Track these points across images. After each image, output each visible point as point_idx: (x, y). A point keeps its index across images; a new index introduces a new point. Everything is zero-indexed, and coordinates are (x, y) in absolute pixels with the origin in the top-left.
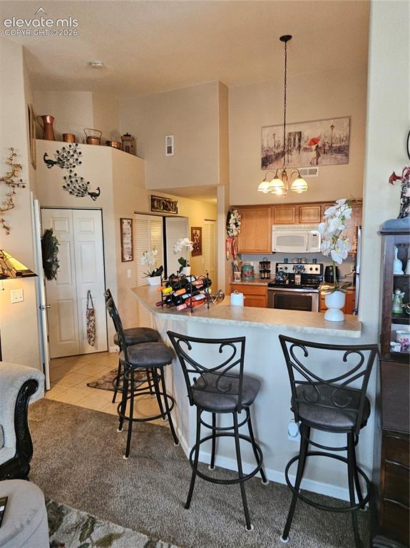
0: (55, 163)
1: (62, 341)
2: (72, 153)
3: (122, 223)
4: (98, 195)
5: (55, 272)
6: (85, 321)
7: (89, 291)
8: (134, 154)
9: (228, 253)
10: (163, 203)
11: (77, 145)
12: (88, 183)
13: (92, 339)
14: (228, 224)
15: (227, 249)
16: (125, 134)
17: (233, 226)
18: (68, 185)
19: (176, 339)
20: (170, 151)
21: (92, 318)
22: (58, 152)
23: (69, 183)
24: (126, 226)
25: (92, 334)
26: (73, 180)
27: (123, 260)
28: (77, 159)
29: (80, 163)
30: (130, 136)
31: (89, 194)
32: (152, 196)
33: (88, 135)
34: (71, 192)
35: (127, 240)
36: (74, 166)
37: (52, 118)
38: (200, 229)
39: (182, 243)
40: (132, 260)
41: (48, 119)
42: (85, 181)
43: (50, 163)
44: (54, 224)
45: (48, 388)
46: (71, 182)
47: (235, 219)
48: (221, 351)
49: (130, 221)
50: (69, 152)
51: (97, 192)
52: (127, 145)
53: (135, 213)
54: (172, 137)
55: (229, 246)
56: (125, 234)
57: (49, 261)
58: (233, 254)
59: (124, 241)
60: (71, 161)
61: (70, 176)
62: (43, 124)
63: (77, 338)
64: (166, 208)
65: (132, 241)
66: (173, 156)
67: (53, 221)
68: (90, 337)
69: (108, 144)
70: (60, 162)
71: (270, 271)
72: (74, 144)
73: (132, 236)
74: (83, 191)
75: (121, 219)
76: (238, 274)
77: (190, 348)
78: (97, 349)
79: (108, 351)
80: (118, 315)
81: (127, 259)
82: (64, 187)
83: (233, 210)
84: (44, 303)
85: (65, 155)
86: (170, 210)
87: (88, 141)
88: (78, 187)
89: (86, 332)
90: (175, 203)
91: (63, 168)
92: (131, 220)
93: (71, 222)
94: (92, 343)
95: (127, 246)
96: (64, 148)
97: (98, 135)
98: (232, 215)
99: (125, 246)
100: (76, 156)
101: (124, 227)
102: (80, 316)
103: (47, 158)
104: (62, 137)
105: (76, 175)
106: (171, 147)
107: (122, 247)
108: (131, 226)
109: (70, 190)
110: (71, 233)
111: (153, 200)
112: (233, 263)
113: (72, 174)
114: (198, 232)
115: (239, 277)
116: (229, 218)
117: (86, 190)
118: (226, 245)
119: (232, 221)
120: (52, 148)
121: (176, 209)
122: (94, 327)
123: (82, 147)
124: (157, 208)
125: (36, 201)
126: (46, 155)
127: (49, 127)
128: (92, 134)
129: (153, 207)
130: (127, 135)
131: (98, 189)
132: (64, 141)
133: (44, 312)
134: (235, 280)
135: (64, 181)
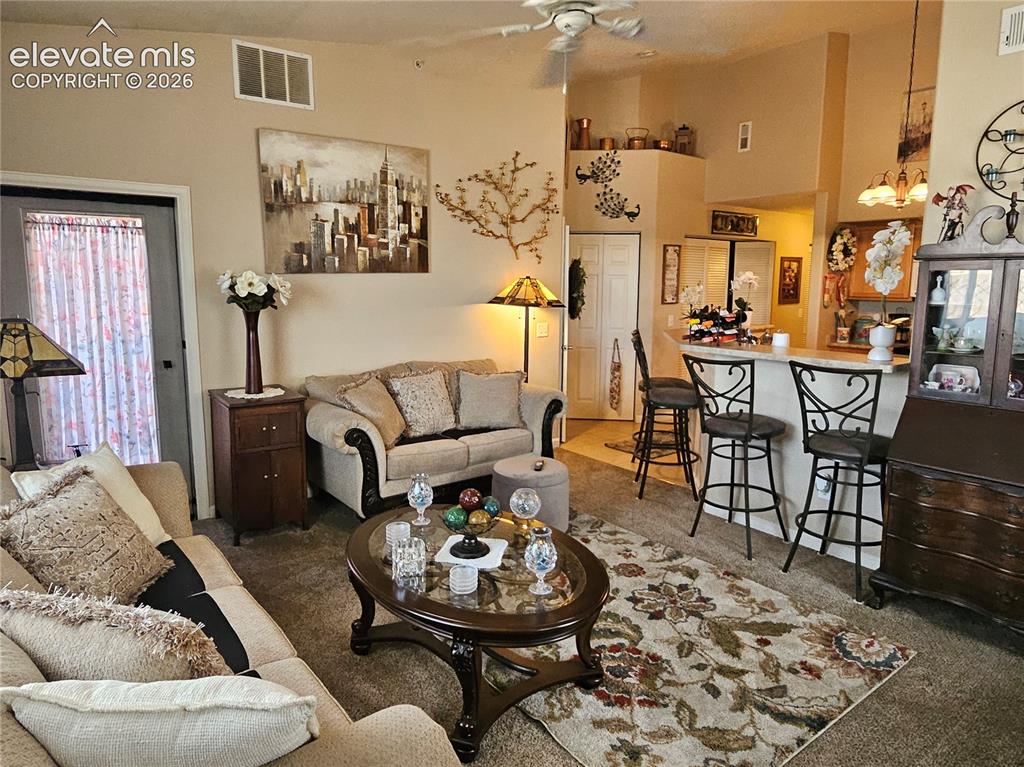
0: (589, 177)
1: (579, 399)
2: (609, 163)
3: (665, 251)
4: (637, 215)
5: (580, 310)
6: (609, 376)
7: (616, 340)
8: (692, 154)
9: (826, 296)
10: (732, 221)
11: (615, 152)
12: (626, 200)
13: (615, 401)
14: (830, 252)
15: (825, 291)
16: (681, 126)
17: (838, 256)
18: (602, 204)
19: (691, 362)
20: (744, 145)
21: (617, 374)
22: (593, 163)
23: (603, 201)
24: (671, 254)
25: (615, 393)
26: (608, 197)
27: (663, 301)
28: (614, 171)
29: (618, 174)
30: (687, 128)
31: (626, 214)
32: (714, 211)
33: (631, 136)
34: (604, 213)
35: (671, 274)
36: (611, 180)
37: (589, 121)
38: (799, 260)
39: (743, 277)
40: (677, 303)
41: (585, 121)
42: (622, 198)
43: (583, 178)
44: (581, 252)
45: (563, 440)
46: (605, 199)
47: (845, 244)
48: (730, 373)
49: (677, 248)
50: (605, 162)
51: (636, 211)
52: (683, 142)
53: (686, 237)
54: (750, 124)
55: (830, 285)
56: (669, 266)
57: (575, 295)
58: (839, 300)
59: (667, 276)
60: (607, 173)
61: (605, 193)
62: (577, 130)
63: (597, 399)
64: (736, 227)
65: (678, 276)
66: (748, 152)
67: (582, 248)
68: (613, 397)
69: (656, 145)
70: (595, 176)
71: (908, 330)
72: (613, 151)
73: (678, 270)
74: (619, 211)
75: (665, 246)
76: (845, 331)
77: (702, 370)
78: (620, 415)
79: (633, 421)
80: (644, 353)
81: (669, 300)
82: (597, 207)
83: (841, 229)
84: (566, 343)
85: (601, 166)
86: (742, 231)
87: (630, 146)
88: (613, 206)
89: (608, 392)
90: (753, 220)
91: (596, 182)
92: (680, 246)
93: (601, 249)
94: (614, 405)
95: (671, 282)
96: (600, 158)
97: (644, 134)
98: (838, 238)
99: (667, 283)
100: (613, 166)
101: (668, 256)
102: (603, 372)
103: (580, 172)
104: (598, 143)
105: (611, 190)
106: (746, 139)
107: (664, 283)
108: (679, 255)
109: (604, 210)
110: (601, 263)
111: (715, 218)
112: (836, 314)
113: (608, 190)
114: (794, 265)
115: (846, 335)
116: (833, 241)
117: (622, 209)
118: (824, 284)
119: (838, 247)
120: (587, 158)
121: (754, 229)
122: (619, 386)
123: (623, 155)
124: (722, 229)
125: (568, 227)
126: (579, 168)
127: (585, 131)
128: (637, 134)
129: (714, 227)
130: (684, 128)
131: (638, 207)
132: (601, 149)
133: (566, 353)
134: (839, 341)
135: (597, 199)
